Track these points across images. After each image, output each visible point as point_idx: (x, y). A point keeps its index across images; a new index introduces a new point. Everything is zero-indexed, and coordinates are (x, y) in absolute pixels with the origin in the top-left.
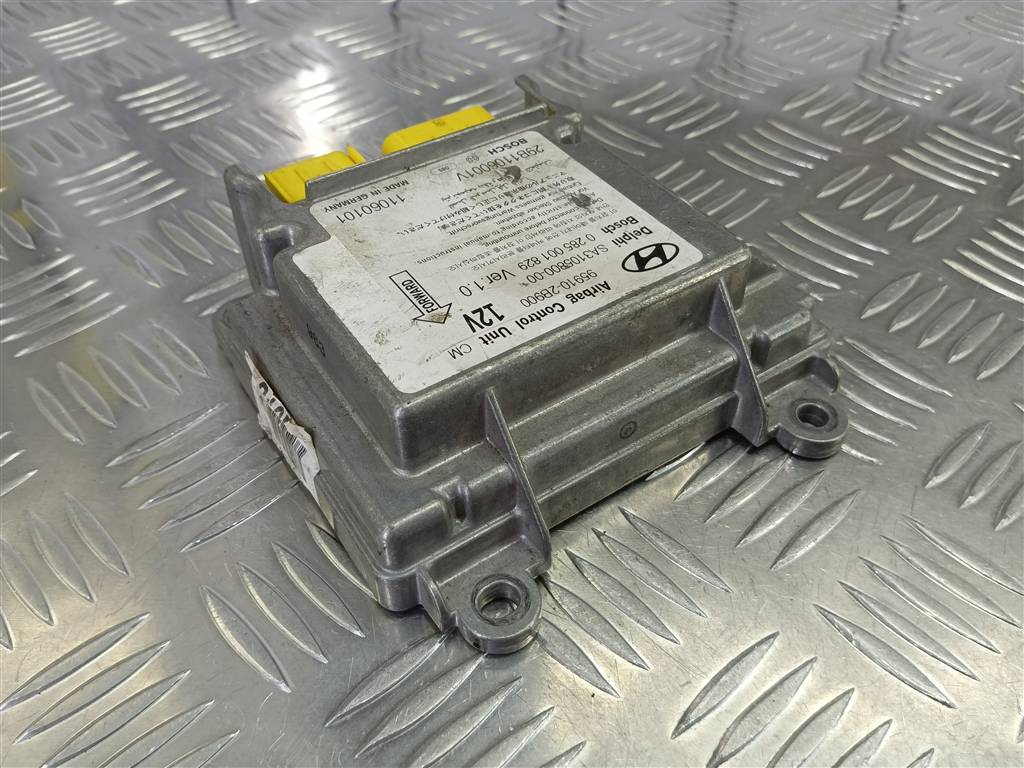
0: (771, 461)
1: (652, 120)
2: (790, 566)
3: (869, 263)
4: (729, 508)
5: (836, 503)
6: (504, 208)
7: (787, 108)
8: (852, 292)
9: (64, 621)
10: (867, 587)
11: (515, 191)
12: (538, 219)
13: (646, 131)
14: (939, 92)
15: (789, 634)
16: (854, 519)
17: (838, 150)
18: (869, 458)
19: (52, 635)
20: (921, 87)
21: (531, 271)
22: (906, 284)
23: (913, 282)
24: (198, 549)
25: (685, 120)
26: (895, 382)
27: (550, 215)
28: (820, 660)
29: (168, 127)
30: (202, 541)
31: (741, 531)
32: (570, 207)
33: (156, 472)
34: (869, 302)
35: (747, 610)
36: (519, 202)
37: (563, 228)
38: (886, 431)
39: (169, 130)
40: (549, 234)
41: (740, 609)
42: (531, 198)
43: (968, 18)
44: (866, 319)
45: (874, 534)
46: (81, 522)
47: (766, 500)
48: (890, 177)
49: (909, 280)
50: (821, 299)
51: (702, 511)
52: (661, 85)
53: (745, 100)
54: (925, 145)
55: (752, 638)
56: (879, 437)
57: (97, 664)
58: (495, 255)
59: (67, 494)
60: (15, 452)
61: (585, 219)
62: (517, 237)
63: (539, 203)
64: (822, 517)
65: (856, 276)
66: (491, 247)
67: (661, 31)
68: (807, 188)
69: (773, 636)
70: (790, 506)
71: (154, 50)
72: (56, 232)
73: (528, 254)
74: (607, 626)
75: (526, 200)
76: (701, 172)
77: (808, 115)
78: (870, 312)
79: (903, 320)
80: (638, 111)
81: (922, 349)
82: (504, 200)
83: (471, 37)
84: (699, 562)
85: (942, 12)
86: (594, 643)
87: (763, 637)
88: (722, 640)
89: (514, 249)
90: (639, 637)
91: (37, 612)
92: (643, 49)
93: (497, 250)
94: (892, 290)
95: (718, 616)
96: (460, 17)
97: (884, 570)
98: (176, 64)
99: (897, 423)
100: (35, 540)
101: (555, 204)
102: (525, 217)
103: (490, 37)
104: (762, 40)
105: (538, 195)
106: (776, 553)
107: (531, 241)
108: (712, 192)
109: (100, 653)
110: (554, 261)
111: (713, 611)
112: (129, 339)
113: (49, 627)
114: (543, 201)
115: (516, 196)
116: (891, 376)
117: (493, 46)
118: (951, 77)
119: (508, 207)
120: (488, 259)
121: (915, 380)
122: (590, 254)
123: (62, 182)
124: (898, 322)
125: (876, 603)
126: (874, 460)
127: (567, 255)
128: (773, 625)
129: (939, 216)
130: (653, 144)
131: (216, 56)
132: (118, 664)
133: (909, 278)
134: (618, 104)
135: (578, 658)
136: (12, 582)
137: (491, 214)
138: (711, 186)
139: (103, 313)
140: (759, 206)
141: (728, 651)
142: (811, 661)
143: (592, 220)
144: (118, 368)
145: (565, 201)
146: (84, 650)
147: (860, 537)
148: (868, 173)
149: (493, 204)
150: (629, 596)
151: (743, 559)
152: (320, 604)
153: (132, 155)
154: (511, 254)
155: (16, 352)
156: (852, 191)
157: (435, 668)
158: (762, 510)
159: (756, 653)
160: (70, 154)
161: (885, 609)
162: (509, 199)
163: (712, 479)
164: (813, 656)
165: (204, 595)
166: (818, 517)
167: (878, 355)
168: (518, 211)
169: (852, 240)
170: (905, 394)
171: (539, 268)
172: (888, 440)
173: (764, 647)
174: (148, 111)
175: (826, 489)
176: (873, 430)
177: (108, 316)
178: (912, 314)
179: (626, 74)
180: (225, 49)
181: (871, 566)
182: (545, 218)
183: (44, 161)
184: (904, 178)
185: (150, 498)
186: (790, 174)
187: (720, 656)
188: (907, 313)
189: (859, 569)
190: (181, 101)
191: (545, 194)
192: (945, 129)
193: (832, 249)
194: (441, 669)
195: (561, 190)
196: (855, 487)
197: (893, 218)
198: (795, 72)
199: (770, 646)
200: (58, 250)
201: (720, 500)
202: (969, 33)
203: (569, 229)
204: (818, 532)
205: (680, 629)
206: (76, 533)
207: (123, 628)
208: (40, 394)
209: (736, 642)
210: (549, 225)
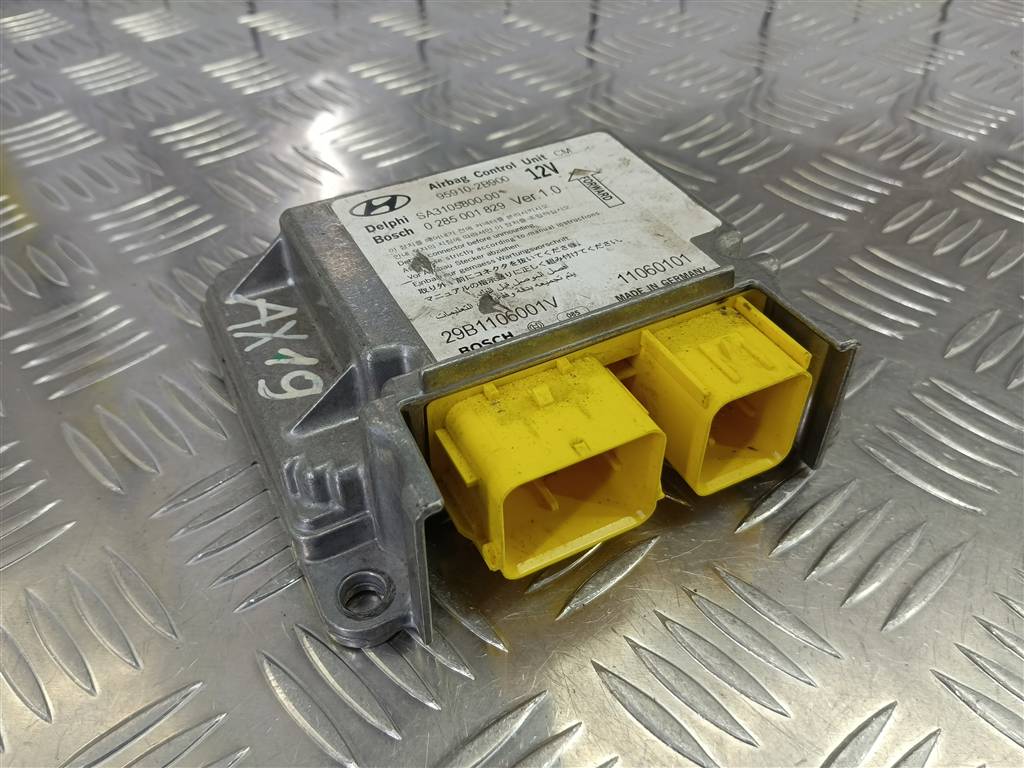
0: (869, 511)
1: (703, 154)
2: (901, 628)
3: (946, 299)
4: (829, 565)
5: (943, 557)
6: (507, 262)
7: (841, 141)
8: (932, 330)
9: (109, 691)
10: (986, 650)
11: (492, 280)
12: (474, 247)
13: (697, 165)
14: (993, 126)
15: (908, 703)
16: (964, 574)
17: (898, 184)
18: (972, 507)
19: (95, 706)
20: (975, 122)
21: (495, 201)
22: (987, 320)
23: (993, 319)
24: (253, 609)
25: (736, 154)
26: (988, 424)
27: (460, 251)
28: (943, 734)
29: (204, 162)
30: (257, 601)
31: (845, 589)
32: (436, 258)
33: (204, 524)
34: (952, 340)
35: (860, 677)
36: (490, 267)
37: (451, 237)
38: (986, 477)
39: (205, 166)
40: (468, 232)
41: (853, 677)
42: (476, 270)
43: (1012, 53)
44: (951, 359)
45: (986, 591)
46: (125, 579)
47: (868, 556)
48: (955, 212)
49: (989, 318)
50: (900, 338)
51: (801, 568)
52: (708, 119)
53: (797, 135)
54: (987, 179)
55: (869, 710)
56: (979, 484)
57: (145, 739)
58: (525, 216)
59: (109, 548)
60: (50, 502)
61: (425, 244)
62: (501, 231)
63: (468, 265)
64: (930, 572)
65: (933, 313)
66: (528, 223)
67: (704, 66)
68: (871, 222)
69: (892, 706)
70: (894, 561)
71: (188, 87)
72: (91, 268)
73: (494, 215)
74: (709, 698)
75: (481, 269)
76: (760, 206)
77: (863, 149)
78: (953, 351)
79: (989, 359)
80: (687, 145)
81: (1012, 390)
82: (506, 271)
83: (510, 73)
84: (802, 625)
85: (986, 47)
86: (696, 716)
87: (880, 708)
88: (836, 711)
89: (506, 220)
90: (744, 709)
91: (77, 680)
92: (686, 84)
93: (523, 221)
94: (973, 328)
95: (829, 685)
96: (497, 53)
97: (1002, 631)
98: (209, 99)
99: (996, 470)
100: (74, 601)
101: (452, 262)
102: (488, 250)
103: (529, 73)
104: (807, 75)
105: (467, 273)
106: (884, 613)
107: (487, 226)
108: (772, 228)
109: (148, 728)
110: (471, 208)
111: (824, 681)
112: (171, 381)
113: (92, 698)
114: (463, 266)
115: (492, 275)
116: (984, 419)
117: (533, 81)
118: (1003, 111)
119: (503, 262)
120: (532, 213)
121: (1006, 422)
122: (435, 212)
123: (96, 217)
124: (984, 361)
125: (998, 668)
126: (979, 510)
127: (456, 213)
128: (889, 694)
129: (1010, 251)
130: (707, 179)
131: (250, 91)
132: (168, 741)
133: (988, 315)
134: (666, 138)
135: (680, 734)
136: (50, 647)
137: (523, 256)
138: (770, 221)
139: (142, 353)
140: (824, 241)
141: (843, 724)
142: (934, 734)
143: (419, 243)
144: (160, 411)
145: (439, 265)
146: (131, 723)
147: (972, 595)
148: (931, 208)
149: (519, 266)
150: (731, 664)
151: (850, 621)
152: (390, 672)
153: (167, 190)
154: (509, 217)
155: (50, 394)
156: (917, 227)
157: (521, 746)
158: (865, 566)
159: (875, 726)
160: (103, 189)
161: (1007, 673)
162: (501, 271)
163: (808, 532)
164: (935, 728)
165: (262, 662)
166: (926, 572)
167: (967, 396)
168: (493, 257)
169: (924, 275)
170: (1001, 438)
171: (487, 203)
172: (989, 488)
173: (883, 718)
174: (183, 146)
175: (930, 541)
176: (972, 477)
177: (148, 356)
178: (997, 352)
179: (670, 109)
180: (260, 84)
181: (988, 627)
182: (467, 248)
183: (76, 196)
184: (968, 213)
185: (199, 553)
186: (850, 207)
187: (835, 729)
188: (992, 353)
189: (975, 629)
190: (217, 136)
191: (458, 275)
192: (1005, 163)
193: (904, 284)
194: (528, 747)
195: (439, 277)
196: (961, 540)
197: (965, 252)
198: (844, 106)
199: (888, 718)
200: (93, 287)
201: (819, 554)
202: (1015, 67)
203: (446, 235)
204: (926, 589)
205: (789, 701)
206: (118, 591)
207: (173, 698)
208: (76, 439)
209: (851, 714)
210: (464, 241)
